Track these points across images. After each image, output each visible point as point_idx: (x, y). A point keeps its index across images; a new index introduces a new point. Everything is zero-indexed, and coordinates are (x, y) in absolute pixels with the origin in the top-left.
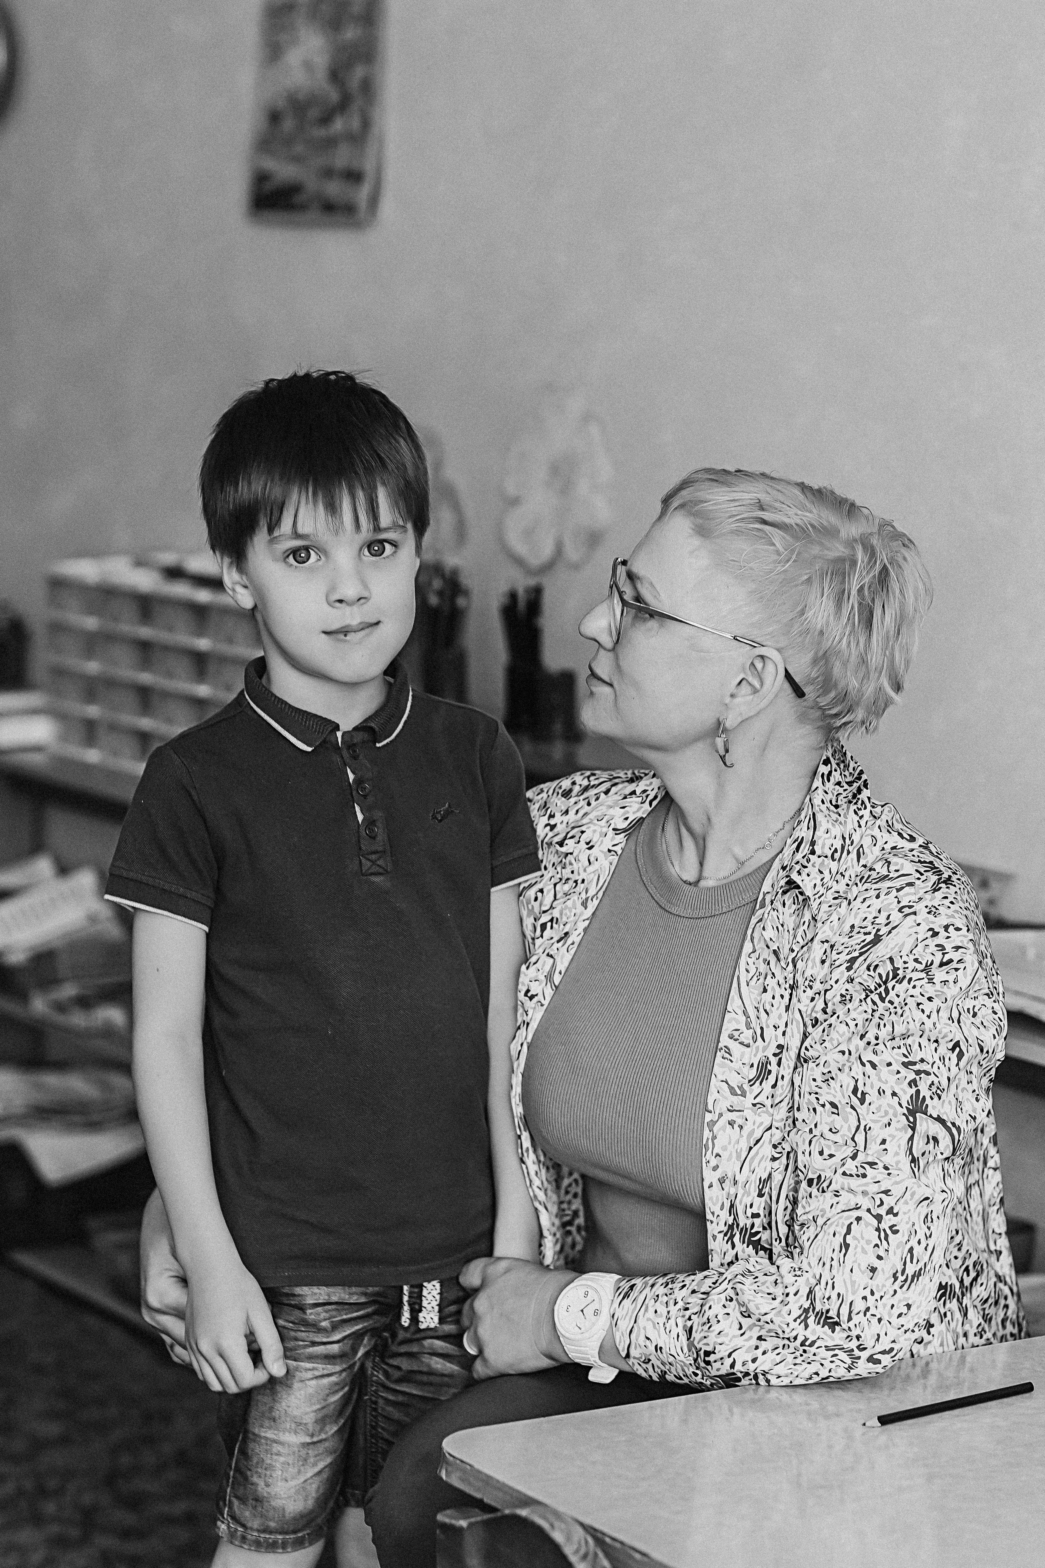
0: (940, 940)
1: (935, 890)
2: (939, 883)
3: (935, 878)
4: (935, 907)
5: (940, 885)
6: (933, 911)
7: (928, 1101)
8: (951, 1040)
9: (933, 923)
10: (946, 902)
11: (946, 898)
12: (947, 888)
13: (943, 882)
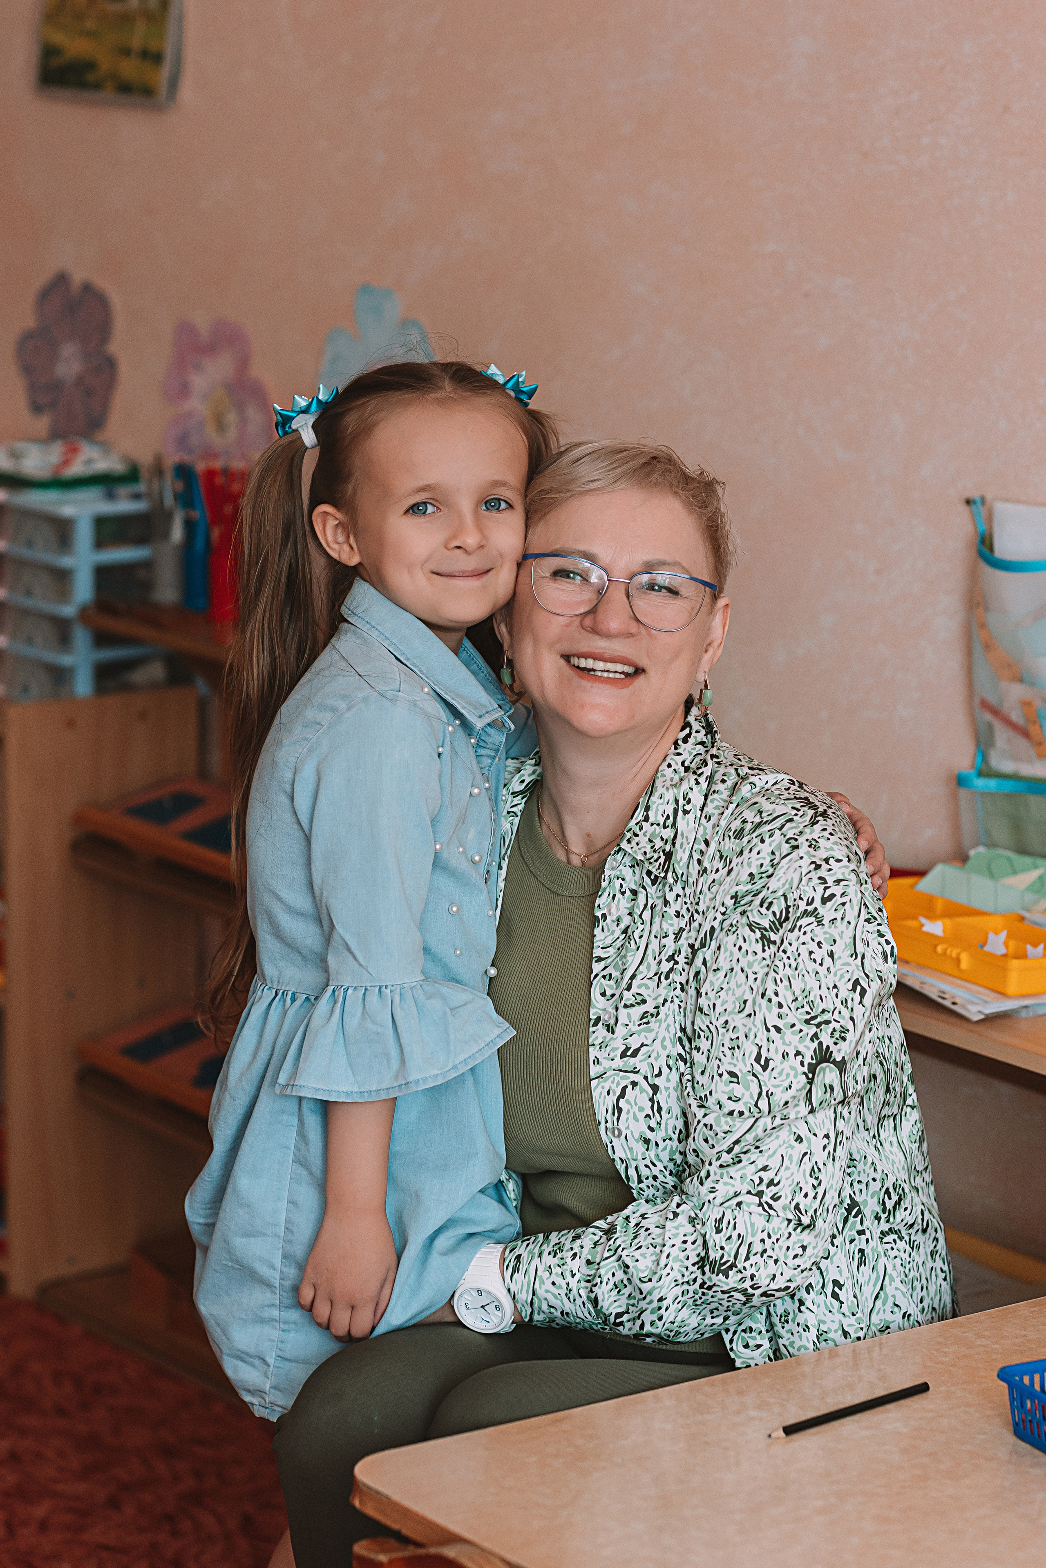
0: (823, 872)
1: (813, 824)
2: (816, 817)
3: (811, 812)
4: (815, 840)
5: (817, 819)
6: (813, 845)
7: (832, 1048)
8: (849, 980)
9: (814, 856)
10: (826, 834)
11: (825, 829)
12: (825, 820)
13: (820, 815)
